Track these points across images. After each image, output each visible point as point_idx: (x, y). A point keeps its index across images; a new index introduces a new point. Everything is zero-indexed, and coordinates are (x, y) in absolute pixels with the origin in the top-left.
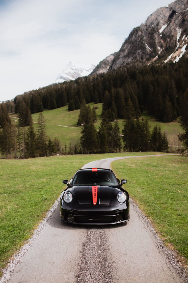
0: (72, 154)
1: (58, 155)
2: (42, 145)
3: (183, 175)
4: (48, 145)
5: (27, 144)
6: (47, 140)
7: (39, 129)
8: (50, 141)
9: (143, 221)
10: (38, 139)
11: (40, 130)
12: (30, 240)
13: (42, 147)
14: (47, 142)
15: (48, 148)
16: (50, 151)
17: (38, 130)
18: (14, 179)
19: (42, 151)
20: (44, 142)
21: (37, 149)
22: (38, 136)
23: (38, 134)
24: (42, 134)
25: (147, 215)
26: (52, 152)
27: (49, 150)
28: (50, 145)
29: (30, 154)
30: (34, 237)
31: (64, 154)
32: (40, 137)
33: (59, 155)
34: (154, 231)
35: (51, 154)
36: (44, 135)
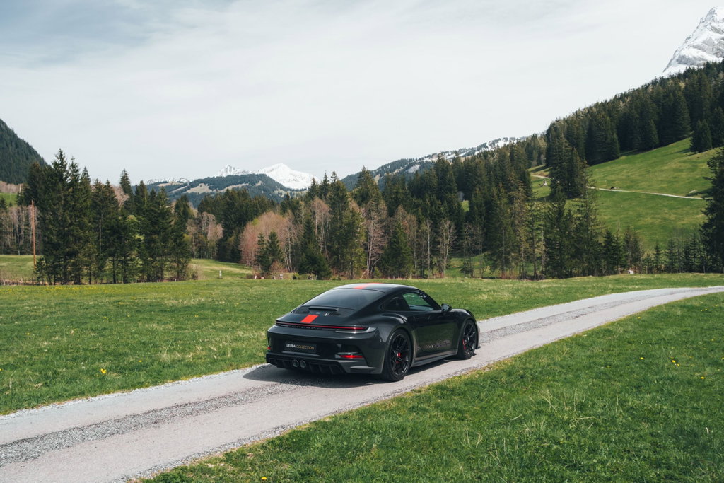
0: (675, 272)
1: (632, 272)
2: (587, 246)
4: (604, 247)
5: (549, 242)
6: (601, 234)
7: (580, 204)
8: (609, 236)
10: (577, 230)
11: (582, 206)
13: (589, 250)
14: (601, 240)
15: (605, 254)
16: (609, 263)
17: (578, 208)
19: (588, 260)
20: (591, 239)
21: (573, 257)
22: (578, 222)
23: (579, 219)
24: (586, 216)
26: (615, 264)
27: (607, 258)
28: (610, 247)
29: (554, 268)
31: (650, 271)
32: (581, 225)
33: (635, 272)
35: (612, 269)
36: (593, 220)
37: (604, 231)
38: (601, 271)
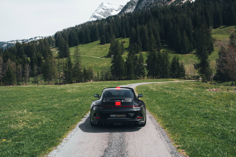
0: (104, 81)
1: (92, 81)
3: (197, 96)
4: (83, 73)
5: (65, 72)
6: (82, 69)
7: (76, 59)
8: (85, 70)
9: (160, 132)
10: (74, 68)
12: (59, 147)
13: (78, 74)
14: (82, 71)
15: (83, 75)
18: (53, 99)
19: (78, 78)
20: (79, 71)
21: (73, 77)
22: (75, 65)
23: (75, 64)
24: (78, 63)
25: (163, 127)
26: (87, 79)
27: (84, 77)
28: (85, 73)
29: (68, 81)
30: (62, 144)
31: (96, 81)
32: (76, 66)
34: (168, 140)
35: (86, 80)
36: (80, 65)
37: (83, 68)
38: (82, 81)
